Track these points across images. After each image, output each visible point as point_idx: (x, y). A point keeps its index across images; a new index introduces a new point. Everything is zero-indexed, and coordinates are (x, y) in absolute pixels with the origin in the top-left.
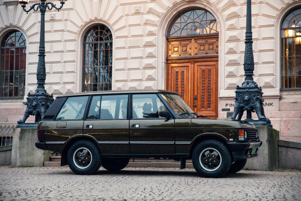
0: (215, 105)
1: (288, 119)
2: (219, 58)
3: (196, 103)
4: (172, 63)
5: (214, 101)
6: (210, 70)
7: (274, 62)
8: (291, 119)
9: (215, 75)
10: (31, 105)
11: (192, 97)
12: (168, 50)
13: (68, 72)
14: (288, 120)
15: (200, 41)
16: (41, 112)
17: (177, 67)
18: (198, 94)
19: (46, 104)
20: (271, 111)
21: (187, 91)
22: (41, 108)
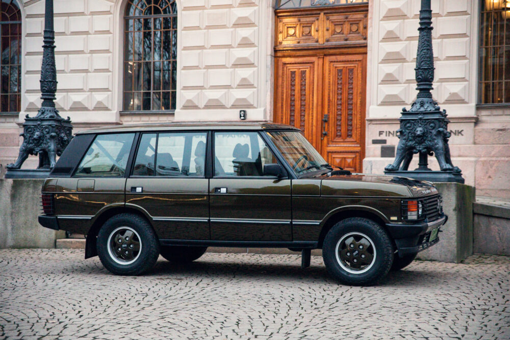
0: (361, 133)
1: (490, 159)
2: (369, 48)
3: (326, 128)
4: (284, 56)
5: (359, 126)
6: (351, 70)
7: (468, 56)
8: (494, 159)
9: (360, 79)
10: (30, 137)
11: (319, 117)
12: (276, 32)
13: (97, 71)
14: (490, 161)
15: (335, 17)
16: (49, 150)
17: (293, 64)
18: (331, 113)
19: (59, 135)
20: (460, 144)
21: (311, 106)
22: (48, 142)
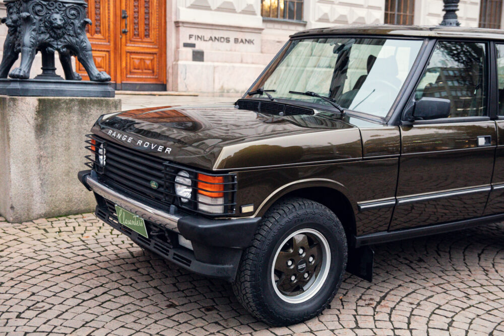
0: (159, 34)
5: (156, 26)
11: (118, 12)
18: (128, 8)
